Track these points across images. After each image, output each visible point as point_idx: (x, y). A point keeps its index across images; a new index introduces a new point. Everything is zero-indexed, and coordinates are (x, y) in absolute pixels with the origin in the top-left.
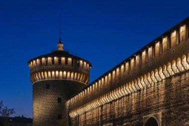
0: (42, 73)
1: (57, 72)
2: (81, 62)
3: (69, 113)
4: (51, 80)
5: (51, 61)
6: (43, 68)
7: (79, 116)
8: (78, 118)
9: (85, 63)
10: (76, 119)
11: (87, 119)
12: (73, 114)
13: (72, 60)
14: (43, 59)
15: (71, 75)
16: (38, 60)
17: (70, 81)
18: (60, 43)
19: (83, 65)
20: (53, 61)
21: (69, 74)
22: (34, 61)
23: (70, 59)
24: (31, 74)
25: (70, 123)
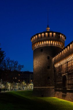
0: (39, 43)
1: (47, 42)
2: (61, 35)
3: (54, 65)
4: (43, 47)
5: (44, 36)
6: (39, 40)
7: (61, 65)
8: (61, 67)
9: (63, 36)
10: (59, 68)
11: (69, 66)
12: (57, 65)
13: (56, 34)
14: (39, 35)
15: (55, 43)
16: (36, 36)
17: (54, 47)
18: (48, 27)
19: (62, 37)
20: (45, 35)
21: (54, 42)
22: (34, 37)
23: (54, 34)
24: (32, 45)
25: (55, 71)
